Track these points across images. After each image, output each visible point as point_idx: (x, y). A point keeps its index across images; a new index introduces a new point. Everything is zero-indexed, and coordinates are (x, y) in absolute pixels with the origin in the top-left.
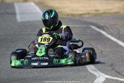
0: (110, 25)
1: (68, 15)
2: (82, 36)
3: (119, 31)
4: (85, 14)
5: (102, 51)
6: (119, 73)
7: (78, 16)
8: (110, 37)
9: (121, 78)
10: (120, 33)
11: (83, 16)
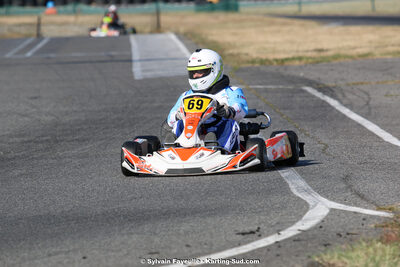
0: (348, 85)
1: (253, 62)
2: (282, 111)
3: (370, 99)
4: (293, 59)
5: (327, 146)
6: (362, 197)
7: (275, 63)
8: (346, 111)
9: (366, 208)
10: (371, 103)
11: (286, 63)
